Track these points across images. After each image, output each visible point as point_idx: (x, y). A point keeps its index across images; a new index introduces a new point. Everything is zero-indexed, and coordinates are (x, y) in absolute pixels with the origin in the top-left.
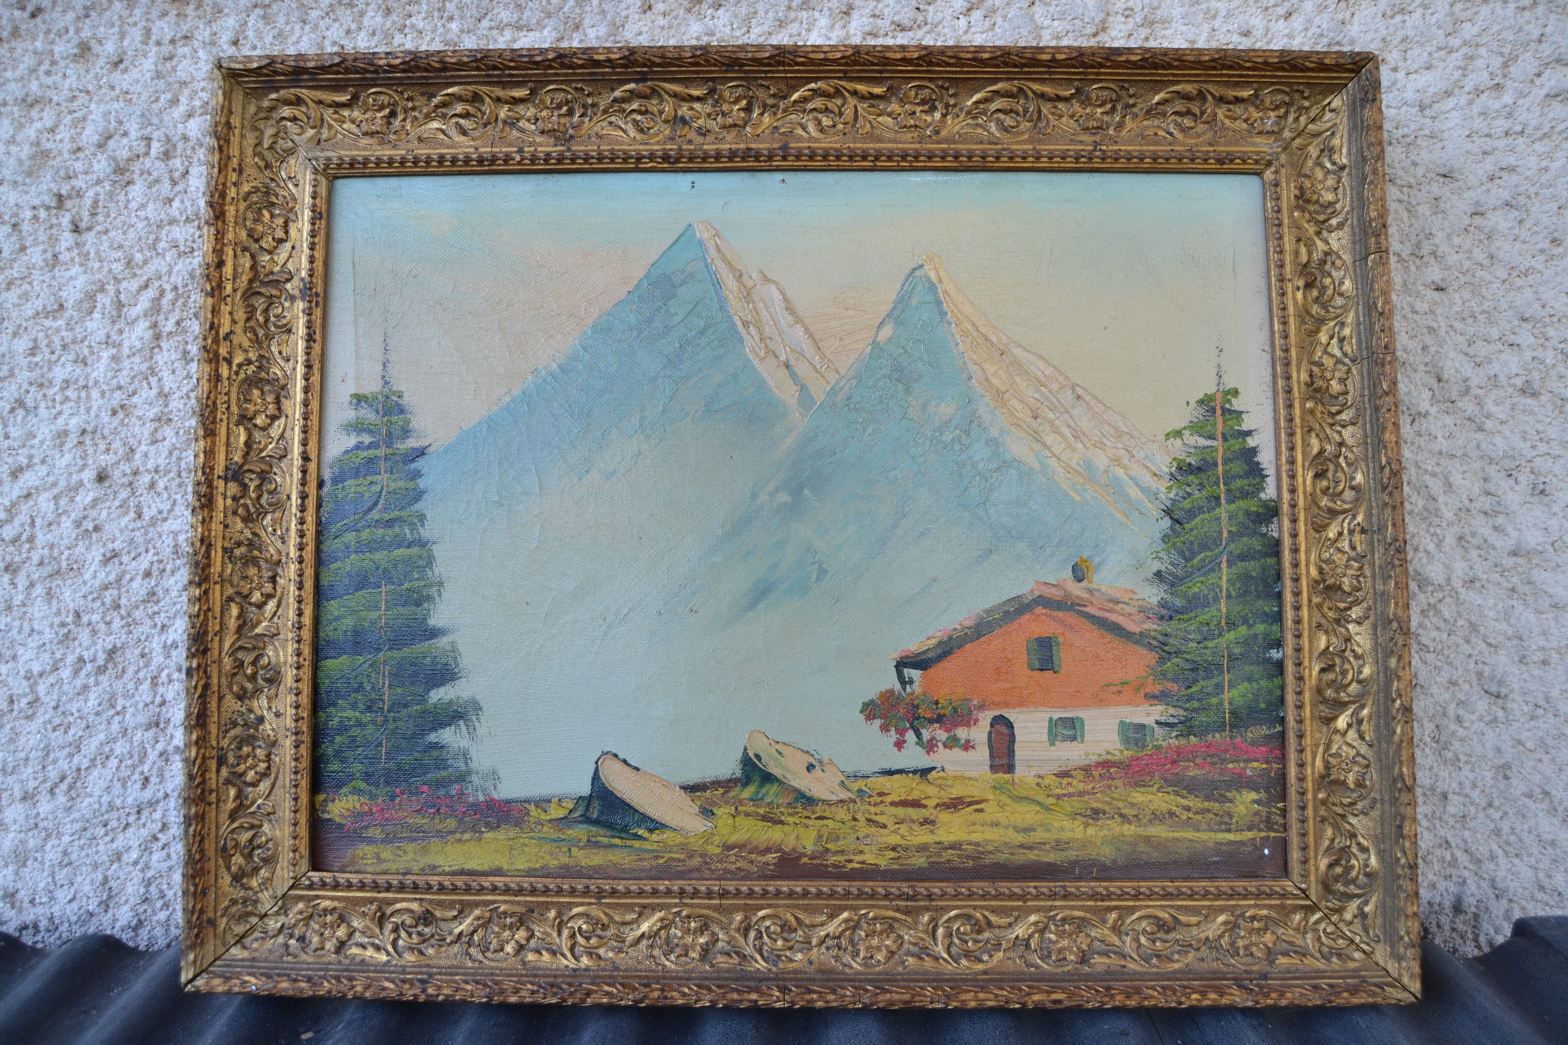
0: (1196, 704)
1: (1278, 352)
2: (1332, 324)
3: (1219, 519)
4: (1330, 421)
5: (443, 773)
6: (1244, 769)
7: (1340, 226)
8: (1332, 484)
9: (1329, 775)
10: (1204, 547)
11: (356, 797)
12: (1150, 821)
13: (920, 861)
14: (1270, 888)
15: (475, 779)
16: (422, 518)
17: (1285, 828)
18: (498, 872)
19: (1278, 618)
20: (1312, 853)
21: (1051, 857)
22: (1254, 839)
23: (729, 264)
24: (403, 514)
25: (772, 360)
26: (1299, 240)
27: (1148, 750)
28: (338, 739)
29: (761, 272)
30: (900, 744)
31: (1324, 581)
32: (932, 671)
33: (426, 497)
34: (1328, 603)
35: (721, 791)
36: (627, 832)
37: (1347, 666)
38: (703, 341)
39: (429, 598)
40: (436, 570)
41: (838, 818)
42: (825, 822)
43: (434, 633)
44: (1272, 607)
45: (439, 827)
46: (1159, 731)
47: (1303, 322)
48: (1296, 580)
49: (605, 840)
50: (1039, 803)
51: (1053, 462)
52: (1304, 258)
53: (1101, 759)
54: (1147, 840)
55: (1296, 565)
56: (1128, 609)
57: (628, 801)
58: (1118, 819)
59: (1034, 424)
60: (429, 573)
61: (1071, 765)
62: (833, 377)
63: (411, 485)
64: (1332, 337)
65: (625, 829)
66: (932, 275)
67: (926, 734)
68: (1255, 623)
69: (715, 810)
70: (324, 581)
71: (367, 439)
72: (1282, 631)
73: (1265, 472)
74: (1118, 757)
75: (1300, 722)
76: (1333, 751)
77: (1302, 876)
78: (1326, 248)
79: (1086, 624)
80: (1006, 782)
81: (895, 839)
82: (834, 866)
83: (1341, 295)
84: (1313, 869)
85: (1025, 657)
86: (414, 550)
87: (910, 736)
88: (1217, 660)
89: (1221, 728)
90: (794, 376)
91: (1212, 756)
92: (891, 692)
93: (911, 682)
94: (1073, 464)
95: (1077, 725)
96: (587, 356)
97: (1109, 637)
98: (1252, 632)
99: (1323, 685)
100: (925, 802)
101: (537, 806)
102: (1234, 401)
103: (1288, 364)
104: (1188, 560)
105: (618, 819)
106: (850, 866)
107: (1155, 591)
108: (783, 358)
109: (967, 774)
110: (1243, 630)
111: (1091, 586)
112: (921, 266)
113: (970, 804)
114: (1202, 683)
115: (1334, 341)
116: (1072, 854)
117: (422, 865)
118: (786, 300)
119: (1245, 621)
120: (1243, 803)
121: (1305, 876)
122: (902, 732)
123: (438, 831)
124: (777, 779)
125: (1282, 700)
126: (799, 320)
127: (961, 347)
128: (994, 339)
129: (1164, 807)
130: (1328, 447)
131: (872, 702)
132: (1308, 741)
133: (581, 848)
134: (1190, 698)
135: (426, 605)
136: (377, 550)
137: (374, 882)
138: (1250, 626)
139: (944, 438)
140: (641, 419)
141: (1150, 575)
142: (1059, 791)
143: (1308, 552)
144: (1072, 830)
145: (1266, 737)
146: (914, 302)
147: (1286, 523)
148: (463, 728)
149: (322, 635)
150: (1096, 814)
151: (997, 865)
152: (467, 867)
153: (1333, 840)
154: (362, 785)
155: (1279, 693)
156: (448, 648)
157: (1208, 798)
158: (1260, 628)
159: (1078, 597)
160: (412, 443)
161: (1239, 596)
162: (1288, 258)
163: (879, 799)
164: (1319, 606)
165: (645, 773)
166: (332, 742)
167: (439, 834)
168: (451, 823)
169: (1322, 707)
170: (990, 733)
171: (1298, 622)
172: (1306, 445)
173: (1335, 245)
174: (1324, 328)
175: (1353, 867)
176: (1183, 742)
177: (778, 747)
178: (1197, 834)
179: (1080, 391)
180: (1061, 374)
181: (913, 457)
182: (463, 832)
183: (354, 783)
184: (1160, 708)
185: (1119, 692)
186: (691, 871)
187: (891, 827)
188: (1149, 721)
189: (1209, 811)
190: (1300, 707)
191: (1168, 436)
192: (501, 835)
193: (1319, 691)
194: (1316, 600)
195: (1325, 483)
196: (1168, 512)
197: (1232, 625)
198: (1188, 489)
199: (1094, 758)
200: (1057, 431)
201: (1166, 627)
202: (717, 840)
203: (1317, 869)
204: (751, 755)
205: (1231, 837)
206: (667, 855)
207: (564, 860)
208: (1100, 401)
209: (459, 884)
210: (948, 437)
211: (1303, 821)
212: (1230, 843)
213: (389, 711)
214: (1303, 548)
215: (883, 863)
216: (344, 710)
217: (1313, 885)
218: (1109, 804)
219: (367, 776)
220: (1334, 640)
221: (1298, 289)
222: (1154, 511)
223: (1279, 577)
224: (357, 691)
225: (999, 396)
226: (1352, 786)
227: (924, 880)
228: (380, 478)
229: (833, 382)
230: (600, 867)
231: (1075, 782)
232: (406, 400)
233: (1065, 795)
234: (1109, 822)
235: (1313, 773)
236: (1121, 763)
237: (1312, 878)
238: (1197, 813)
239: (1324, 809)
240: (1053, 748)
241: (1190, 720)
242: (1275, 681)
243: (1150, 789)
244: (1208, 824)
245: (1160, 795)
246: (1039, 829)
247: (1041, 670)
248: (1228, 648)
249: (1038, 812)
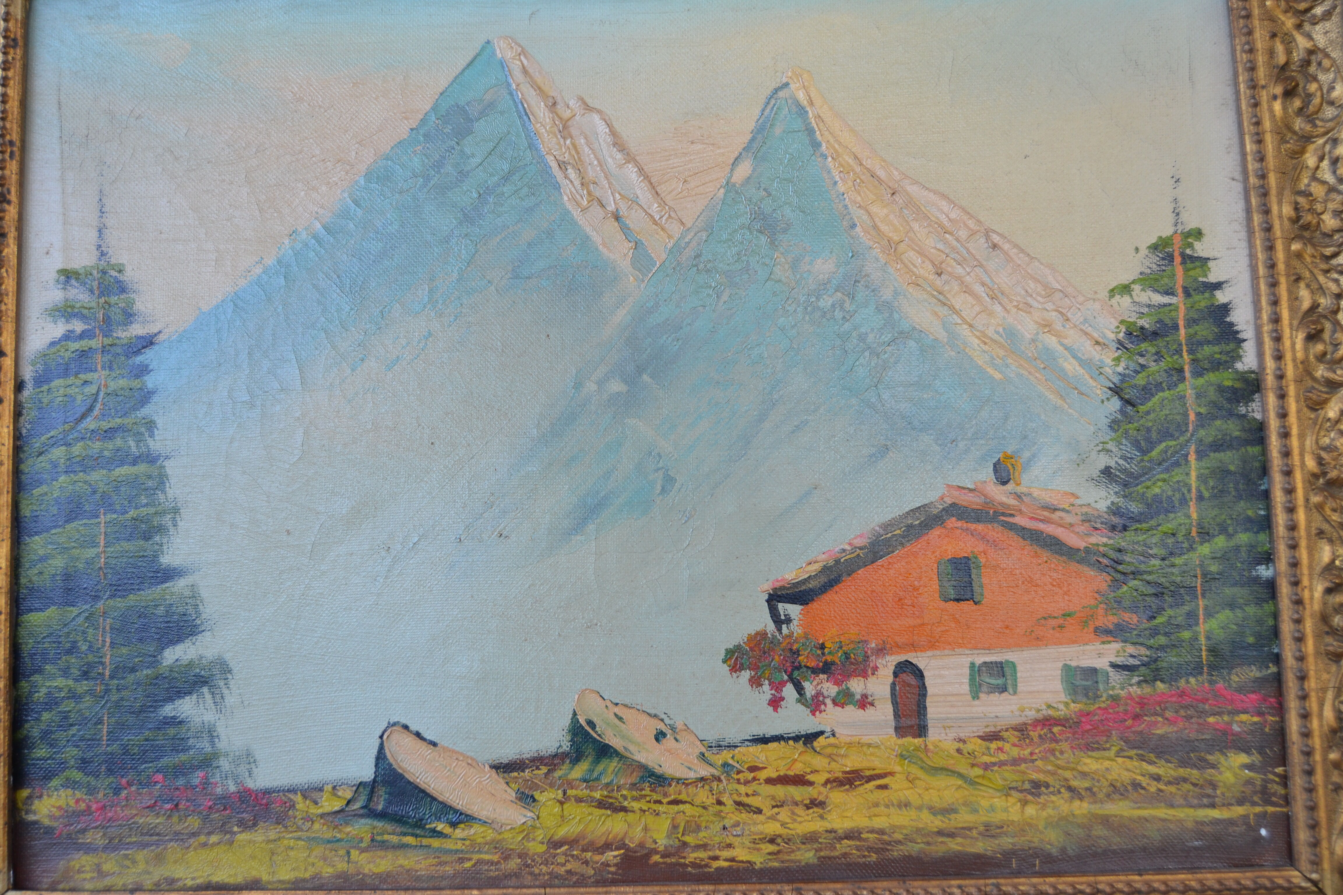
0: (1162, 640)
1: (1253, 180)
2: (1321, 141)
3: (1182, 398)
4: (1324, 266)
5: (183, 757)
6: (1229, 724)
7: (1327, 15)
8: (1330, 349)
10: (1166, 435)
11: (69, 791)
12: (1108, 796)
13: (807, 856)
14: (1270, 879)
15: (224, 764)
16: (151, 425)
17: (1287, 800)
18: (255, 885)
19: (1266, 524)
21: (980, 847)
22: (1246, 817)
23: (539, 90)
24: (126, 421)
25: (596, 210)
26: (1274, 35)
27: (1103, 703)
28: (46, 716)
29: (581, 99)
30: (775, 703)
31: (1324, 474)
32: (814, 605)
33: (155, 399)
34: (1330, 504)
35: (544, 770)
36: (422, 827)
38: (507, 189)
39: (161, 529)
40: (170, 493)
41: (697, 801)
42: (681, 807)
43: (169, 574)
44: (1256, 511)
45: (178, 828)
46: (1116, 677)
47: (1283, 140)
48: (1288, 473)
49: (394, 839)
50: (961, 776)
51: (965, 331)
52: (1281, 59)
53: (1040, 716)
54: (1105, 821)
55: (1286, 454)
56: (1069, 519)
57: (423, 786)
58: (1067, 795)
59: (938, 282)
60: (161, 497)
61: (1001, 724)
62: (675, 229)
63: (136, 384)
64: (1321, 159)
65: (419, 824)
66: (801, 96)
67: (810, 688)
68: (1236, 532)
69: (537, 795)
70: (26, 511)
71: (78, 326)
72: (1271, 541)
73: (1241, 336)
74: (1062, 712)
75: (1301, 659)
77: (1313, 863)
78: (1309, 45)
79: (1014, 540)
80: (917, 749)
81: (773, 828)
82: (694, 865)
83: (1332, 103)
84: (1326, 853)
85: (935, 585)
86: (142, 468)
87: (789, 691)
88: (1188, 581)
89: (1197, 670)
90: (625, 229)
91: (1186, 707)
92: (762, 635)
93: (788, 620)
94: (990, 332)
95: (1008, 671)
96: (359, 212)
97: (1045, 555)
98: (1232, 544)
99: (1330, 610)
100: (810, 778)
101: (305, 797)
102: (1197, 245)
103: (1265, 195)
104: (1144, 452)
105: (409, 810)
106: (716, 864)
107: (1103, 493)
108: (611, 207)
109: (865, 740)
110: (1220, 542)
111: (1019, 489)
112: (786, 85)
113: (870, 779)
114: (1170, 612)
115: (1325, 163)
116: (1006, 842)
117: (156, 878)
118: (613, 133)
119: (1223, 530)
120: (1230, 768)
121: (1316, 863)
122: (778, 686)
123: (177, 833)
124: (617, 753)
125: (1276, 633)
126: (630, 158)
127: (841, 187)
128: (881, 173)
129: (1126, 777)
130: (1322, 301)
131: (738, 648)
132: (1312, 684)
133: (363, 851)
134: (1155, 632)
135: (157, 538)
136: (93, 469)
138: (1230, 536)
139: (821, 304)
140: (431, 291)
141: (1095, 473)
142: (986, 759)
143: (1302, 437)
144: (1006, 810)
145: (1256, 680)
146: (778, 131)
147: (1272, 399)
148: (208, 696)
149: (23, 581)
150: (1037, 787)
151: (908, 859)
152: (215, 879)
154: (77, 775)
155: (1271, 622)
156: (187, 593)
157: (1183, 763)
158: (1244, 538)
159: (1002, 504)
160: (137, 330)
161: (1214, 496)
162: (1261, 59)
163: (750, 776)
164: (1320, 507)
165: (445, 749)
166: (37, 719)
167: (178, 837)
168: (194, 822)
169: (1329, 640)
170: (893, 685)
171: (1293, 527)
172: (1294, 298)
173: (1321, 40)
174: (1311, 148)
176: (1147, 690)
177: (616, 710)
178: (1171, 812)
179: (996, 238)
180: (971, 216)
181: (782, 329)
182: (209, 834)
183: (67, 773)
184: (1116, 646)
185: (1061, 627)
186: (508, 876)
187: (768, 812)
188: (1102, 663)
189: (1185, 780)
190: (1300, 639)
191: (1112, 293)
192: (258, 836)
193: (1324, 618)
194: (1316, 499)
195: (1320, 347)
196: (1116, 391)
197: (1205, 535)
198: (1141, 361)
199: (1031, 715)
200: (968, 290)
201: (1120, 540)
202: (540, 835)
204: (582, 721)
205: (1215, 814)
206: (476, 857)
207: (342, 866)
208: (1022, 251)
210: (826, 302)
211: (1311, 790)
212: (1216, 822)
213: (112, 677)
214: (1295, 431)
215: (758, 860)
216: (53, 677)
217: (1328, 875)
218: (1053, 774)
219: (84, 764)
221: (1275, 97)
222: (1098, 390)
223: (1265, 471)
224: (69, 652)
225: (892, 247)
227: (813, 881)
228: (96, 375)
229: (677, 236)
230: (388, 874)
231: (1007, 747)
232: (129, 275)
233: (994, 764)
234: (1053, 798)
235: (1321, 726)
236: (1067, 720)
237: (1326, 865)
238: (1169, 783)
239: (1336, 772)
240: (976, 702)
241: (1156, 661)
242: (1266, 606)
243: (1106, 754)
244: (1185, 798)
245: (1120, 760)
246: (963, 809)
247: (958, 600)
248: (1201, 566)
249: (960, 787)
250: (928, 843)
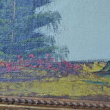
5: (41, 49)
15: (57, 52)
18: (66, 97)
45: (38, 74)
123: (37, 76)
137: (7, 99)
148: (51, 26)
168: (44, 73)
182: (50, 77)
192: (69, 79)
207: (99, 92)
209: (48, 102)
213: (16, 18)
219: (4, 49)
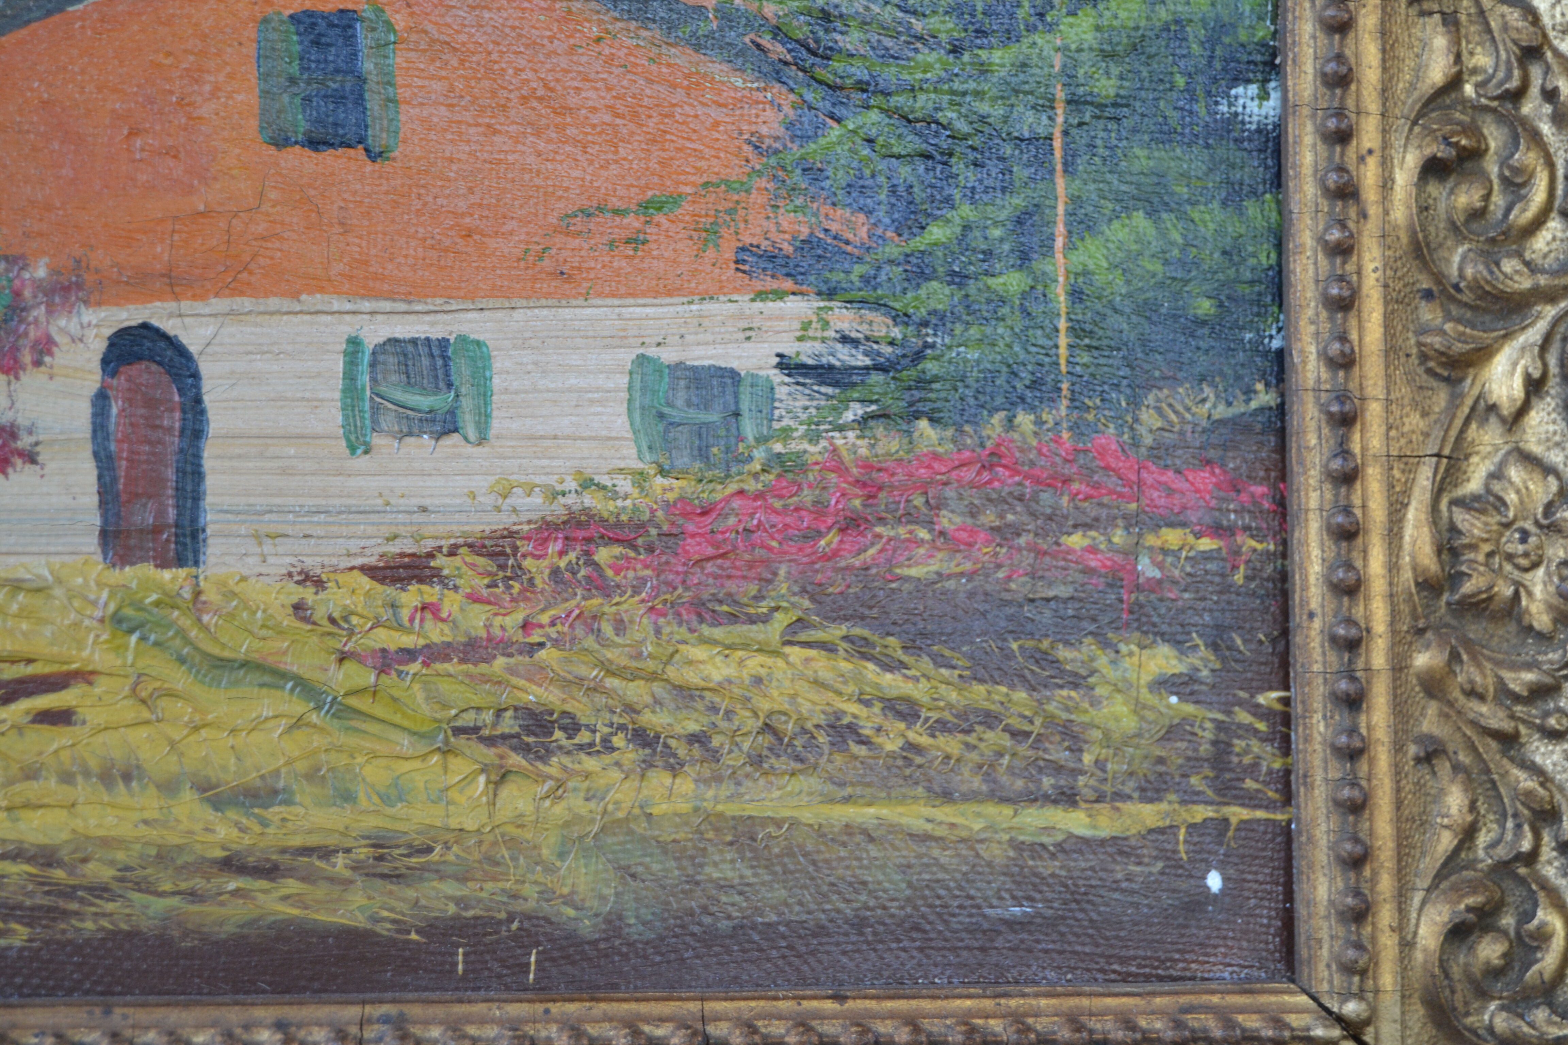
0: (940, 295)
6: (1132, 553)
9: (1455, 579)
12: (756, 760)
14: (1224, 1016)
17: (1285, 784)
20: (1386, 884)
21: (357, 908)
22: (1165, 831)
27: (750, 476)
37: (1525, 156)
46: (793, 400)
50: (304, 687)
53: (557, 510)
54: (745, 833)
58: (630, 755)
61: (436, 531)
72: (1278, 13)
74: (628, 500)
75: (1345, 362)
76: (1474, 484)
77: (1349, 969)
80: (169, 601)
84: (1388, 943)
85: (248, 93)
88: (1027, 119)
89: (1039, 387)
91: (1001, 502)
95: (461, 370)
99: (1437, 226)
109: (4, 567)
110: (1129, 6)
113: (19, 688)
114: (967, 211)
116: (440, 895)
120: (1120, 688)
121: (1358, 970)
125: (1275, 284)
129: (814, 704)
132: (1372, 438)
134: (918, 270)
142: (386, 638)
144: (442, 796)
145: (1213, 427)
150: (538, 729)
153: (1469, 833)
155: (1265, 257)
157: (987, 668)
169: (1429, 314)
170: (101, 399)
175: (1543, 936)
176: (887, 443)
178: (945, 813)
184: (801, 306)
185: (635, 241)
188: (755, 358)
189: (990, 719)
190: (1344, 304)
193: (1420, 249)
199: (531, 505)
203: (1407, 945)
205: (1076, 821)
211: (1353, 752)
212: (1077, 848)
217: (1391, 1006)
218: (591, 688)
220: (1482, 59)
226: (1542, 620)
231: (452, 603)
233: (409, 655)
234: (590, 763)
235: (1393, 567)
236: (641, 527)
237: (1387, 979)
238: (941, 727)
239: (1433, 708)
240: (362, 462)
241: (918, 356)
242: (1251, 208)
243: (756, 632)
244: (986, 769)
245: (795, 653)
246: (305, 793)
247: (314, 143)
248: (1069, 76)
249: (299, 723)
250: (193, 896)
